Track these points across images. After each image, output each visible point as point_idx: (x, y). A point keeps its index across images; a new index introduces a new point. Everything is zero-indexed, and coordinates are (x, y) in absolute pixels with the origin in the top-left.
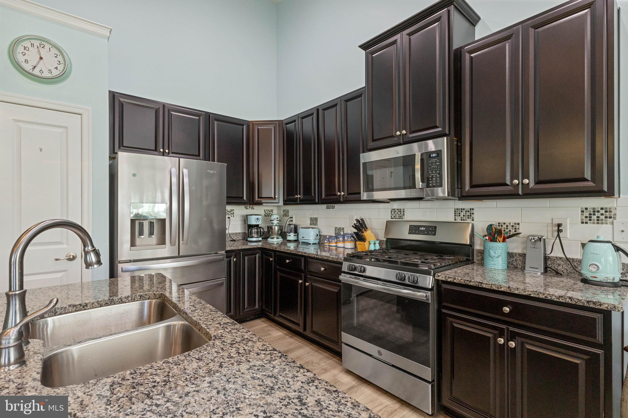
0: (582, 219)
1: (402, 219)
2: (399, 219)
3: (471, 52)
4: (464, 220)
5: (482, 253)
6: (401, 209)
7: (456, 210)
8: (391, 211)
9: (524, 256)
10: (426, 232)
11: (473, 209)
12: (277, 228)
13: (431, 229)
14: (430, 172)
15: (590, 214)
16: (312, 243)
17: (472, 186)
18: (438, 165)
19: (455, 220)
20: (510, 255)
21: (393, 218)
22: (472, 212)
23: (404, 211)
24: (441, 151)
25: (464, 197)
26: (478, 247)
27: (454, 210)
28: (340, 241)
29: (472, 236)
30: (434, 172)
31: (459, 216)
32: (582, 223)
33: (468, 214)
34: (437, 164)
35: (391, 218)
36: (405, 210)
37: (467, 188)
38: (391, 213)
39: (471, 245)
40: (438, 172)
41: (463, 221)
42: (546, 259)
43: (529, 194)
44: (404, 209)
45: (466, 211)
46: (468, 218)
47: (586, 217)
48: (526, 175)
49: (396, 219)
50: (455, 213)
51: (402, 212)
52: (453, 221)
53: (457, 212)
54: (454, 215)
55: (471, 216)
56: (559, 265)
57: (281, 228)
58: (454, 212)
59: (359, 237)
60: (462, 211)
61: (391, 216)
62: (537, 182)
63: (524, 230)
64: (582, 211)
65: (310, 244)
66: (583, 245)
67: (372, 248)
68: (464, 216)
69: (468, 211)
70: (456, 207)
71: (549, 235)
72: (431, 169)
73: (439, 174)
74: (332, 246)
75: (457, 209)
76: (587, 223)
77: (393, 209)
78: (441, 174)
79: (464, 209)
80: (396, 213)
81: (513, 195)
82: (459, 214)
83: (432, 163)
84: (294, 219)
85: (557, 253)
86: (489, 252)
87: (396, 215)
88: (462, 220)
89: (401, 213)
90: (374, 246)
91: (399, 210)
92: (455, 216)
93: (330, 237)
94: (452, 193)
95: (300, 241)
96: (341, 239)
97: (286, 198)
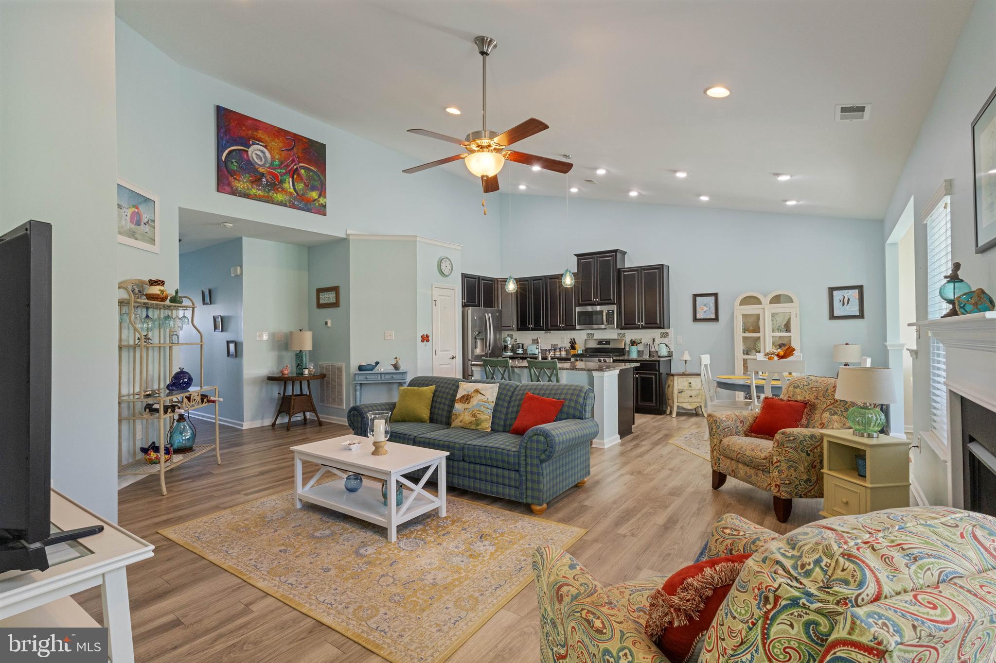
0: (660, 337)
2: (591, 338)
3: (624, 272)
5: (629, 352)
7: (618, 334)
8: (586, 334)
9: (643, 351)
10: (605, 344)
12: (510, 346)
13: (608, 342)
14: (610, 318)
15: (663, 335)
17: (625, 324)
18: (612, 315)
20: (639, 351)
22: (625, 334)
24: (614, 310)
25: (622, 328)
26: (627, 349)
29: (625, 344)
31: (620, 336)
35: (587, 338)
36: (594, 334)
37: (623, 325)
39: (624, 348)
41: (621, 338)
42: (650, 352)
43: (643, 328)
46: (624, 337)
48: (642, 322)
49: (589, 338)
52: (617, 338)
53: (619, 334)
56: (654, 354)
57: (513, 346)
59: (573, 347)
62: (645, 324)
63: (643, 342)
64: (660, 334)
66: (659, 345)
67: (579, 352)
68: (622, 336)
70: (619, 332)
71: (650, 342)
76: (662, 338)
78: (613, 319)
79: (622, 333)
80: (589, 335)
81: (638, 328)
83: (610, 314)
84: (518, 340)
85: (653, 349)
86: (633, 350)
90: (580, 352)
91: (591, 334)
92: (618, 336)
93: (549, 350)
94: (618, 327)
95: (529, 353)
96: (558, 350)
97: (519, 327)
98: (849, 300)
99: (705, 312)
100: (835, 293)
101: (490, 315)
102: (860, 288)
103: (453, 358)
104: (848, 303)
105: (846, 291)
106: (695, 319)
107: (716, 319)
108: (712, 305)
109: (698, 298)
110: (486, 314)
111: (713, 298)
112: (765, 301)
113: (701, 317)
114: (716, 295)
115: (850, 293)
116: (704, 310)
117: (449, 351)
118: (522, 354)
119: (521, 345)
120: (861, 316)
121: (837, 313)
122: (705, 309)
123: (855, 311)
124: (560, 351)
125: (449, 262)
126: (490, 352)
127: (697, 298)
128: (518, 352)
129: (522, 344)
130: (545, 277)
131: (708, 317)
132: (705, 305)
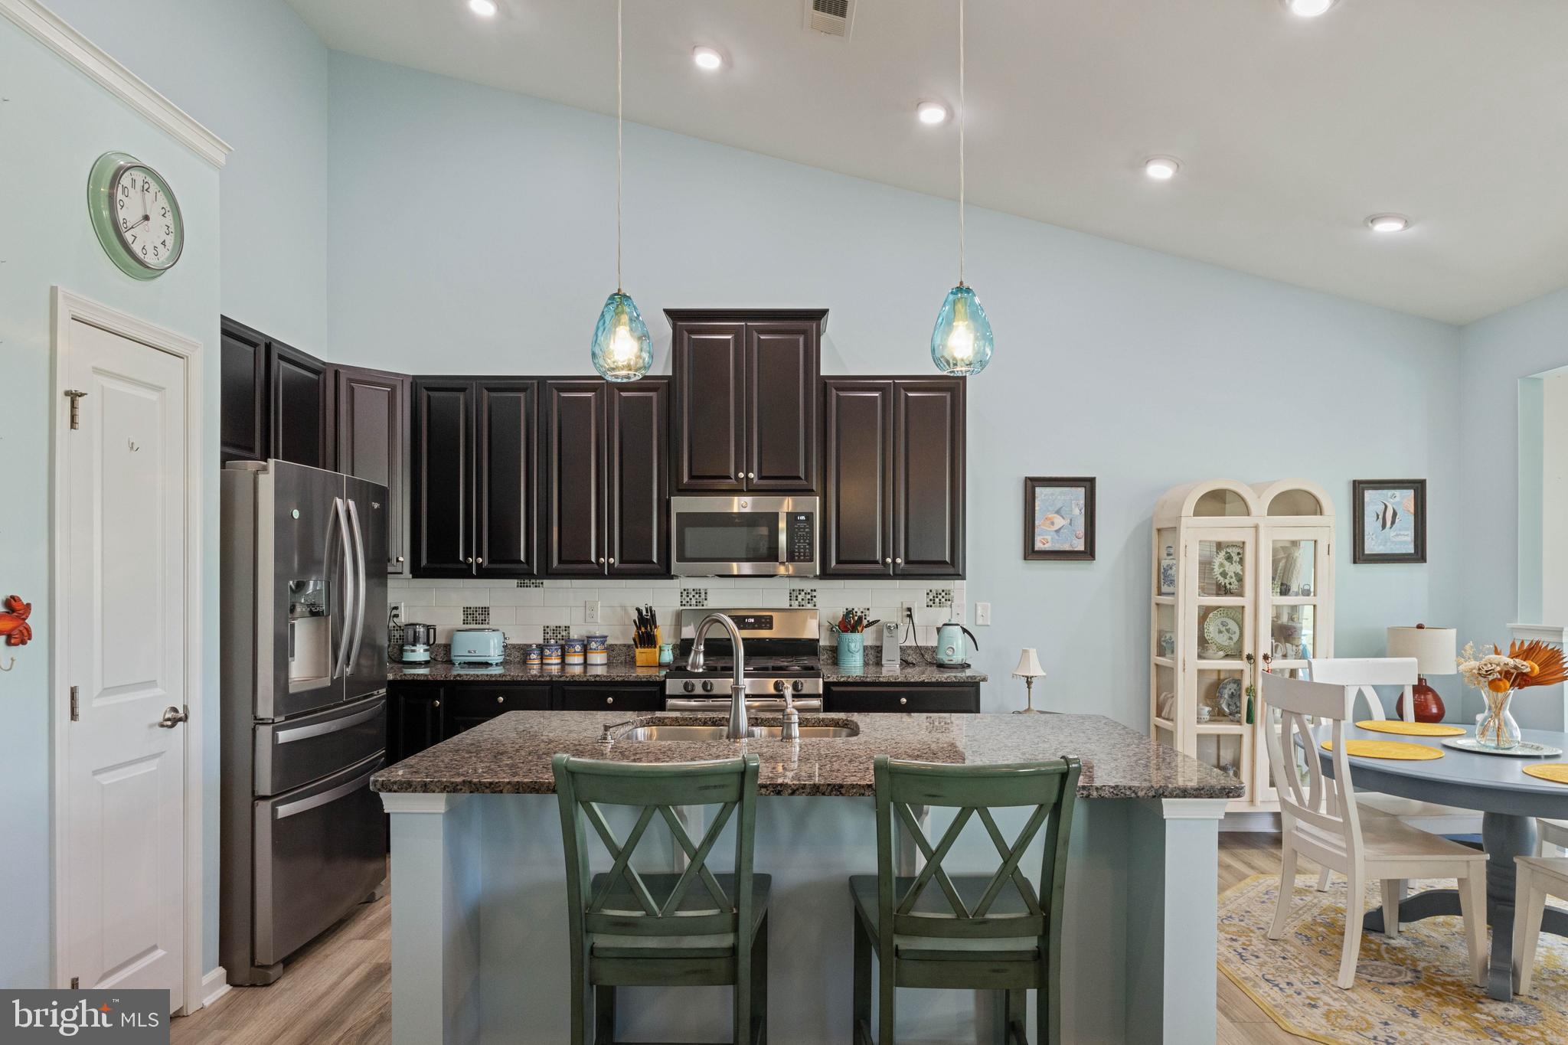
0: (927, 603)
1: (703, 605)
2: (697, 605)
3: (839, 388)
4: (803, 606)
5: (827, 650)
6: (700, 590)
8: (682, 593)
9: (879, 648)
10: (756, 626)
11: (815, 591)
13: (764, 619)
14: (796, 541)
15: (934, 597)
16: (494, 662)
17: (839, 562)
18: (807, 532)
19: (791, 606)
21: (685, 605)
22: (814, 594)
23: (706, 593)
24: (812, 513)
27: (789, 592)
28: (575, 652)
29: (819, 627)
30: (802, 541)
31: (797, 600)
32: (928, 606)
33: (809, 597)
34: (807, 530)
35: (681, 605)
36: (709, 592)
37: (833, 563)
38: (682, 596)
39: (818, 640)
40: (807, 541)
41: (801, 608)
42: (902, 650)
44: (706, 590)
45: (806, 593)
46: (809, 603)
47: (931, 600)
49: (691, 605)
50: (790, 597)
51: (703, 596)
52: (788, 607)
53: (793, 594)
54: (789, 598)
55: (812, 600)
56: (909, 655)
58: (789, 595)
59: (646, 638)
60: (800, 594)
61: (682, 602)
63: (882, 619)
64: (928, 594)
65: (491, 665)
66: (939, 630)
68: (803, 600)
69: (809, 594)
70: (792, 588)
71: (901, 620)
72: (797, 536)
73: (809, 544)
74: (552, 664)
75: (793, 590)
76: (931, 606)
77: (685, 590)
78: (811, 544)
79: (803, 591)
80: (691, 596)
81: (882, 574)
82: (797, 596)
83: (799, 528)
85: (912, 641)
86: (848, 646)
87: (691, 599)
88: (799, 606)
89: (700, 596)
90: (669, 655)
91: (698, 592)
92: (790, 600)
95: (457, 660)
96: (578, 648)
97: (424, 562)
98: (1395, 514)
99: (1057, 531)
100: (1369, 495)
101: (351, 504)
102: (1419, 487)
103: (175, 721)
104: (1393, 522)
105: (1390, 492)
106: (1031, 552)
107: (1089, 553)
108: (1076, 511)
109: (1040, 492)
110: (339, 501)
111: (1080, 492)
112: (1259, 505)
113: (1048, 547)
114: (1089, 484)
115: (1397, 499)
116: (1056, 527)
117: (152, 684)
118: (426, 663)
119: (421, 630)
120: (1419, 554)
121: (1371, 547)
122: (1059, 522)
123: (1405, 542)
124: (585, 650)
125: (162, 201)
126: (349, 670)
127: (1038, 490)
128: (410, 657)
129: (428, 628)
130: (542, 380)
131: (1066, 547)
132: (1058, 512)
